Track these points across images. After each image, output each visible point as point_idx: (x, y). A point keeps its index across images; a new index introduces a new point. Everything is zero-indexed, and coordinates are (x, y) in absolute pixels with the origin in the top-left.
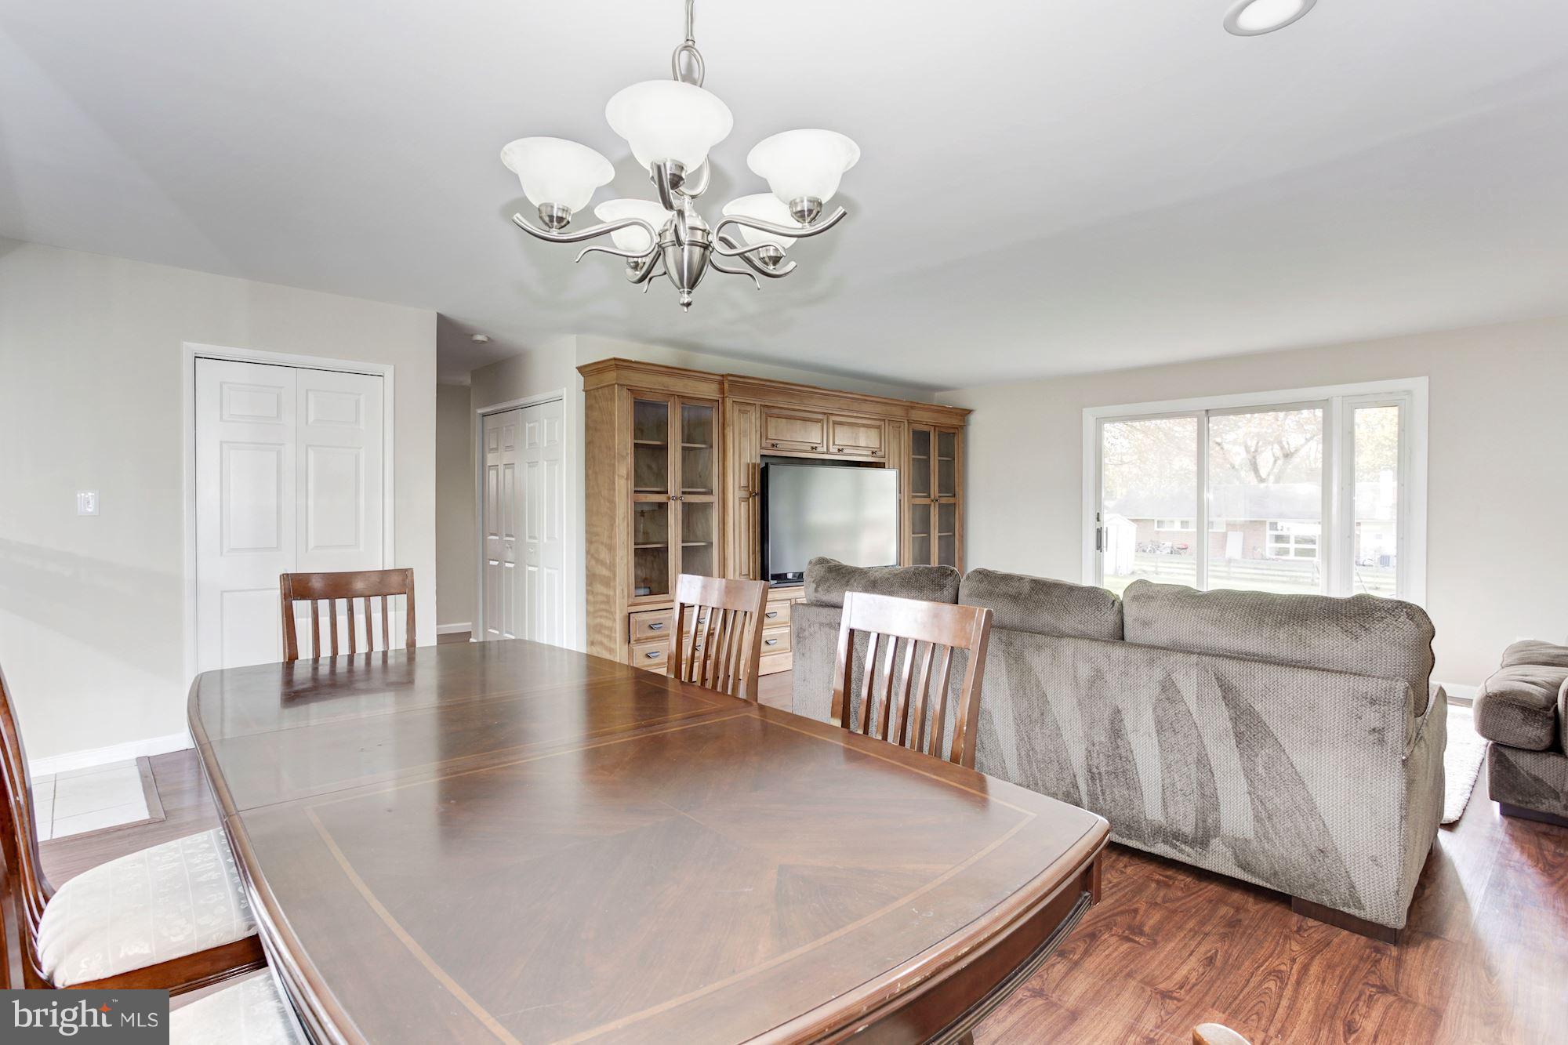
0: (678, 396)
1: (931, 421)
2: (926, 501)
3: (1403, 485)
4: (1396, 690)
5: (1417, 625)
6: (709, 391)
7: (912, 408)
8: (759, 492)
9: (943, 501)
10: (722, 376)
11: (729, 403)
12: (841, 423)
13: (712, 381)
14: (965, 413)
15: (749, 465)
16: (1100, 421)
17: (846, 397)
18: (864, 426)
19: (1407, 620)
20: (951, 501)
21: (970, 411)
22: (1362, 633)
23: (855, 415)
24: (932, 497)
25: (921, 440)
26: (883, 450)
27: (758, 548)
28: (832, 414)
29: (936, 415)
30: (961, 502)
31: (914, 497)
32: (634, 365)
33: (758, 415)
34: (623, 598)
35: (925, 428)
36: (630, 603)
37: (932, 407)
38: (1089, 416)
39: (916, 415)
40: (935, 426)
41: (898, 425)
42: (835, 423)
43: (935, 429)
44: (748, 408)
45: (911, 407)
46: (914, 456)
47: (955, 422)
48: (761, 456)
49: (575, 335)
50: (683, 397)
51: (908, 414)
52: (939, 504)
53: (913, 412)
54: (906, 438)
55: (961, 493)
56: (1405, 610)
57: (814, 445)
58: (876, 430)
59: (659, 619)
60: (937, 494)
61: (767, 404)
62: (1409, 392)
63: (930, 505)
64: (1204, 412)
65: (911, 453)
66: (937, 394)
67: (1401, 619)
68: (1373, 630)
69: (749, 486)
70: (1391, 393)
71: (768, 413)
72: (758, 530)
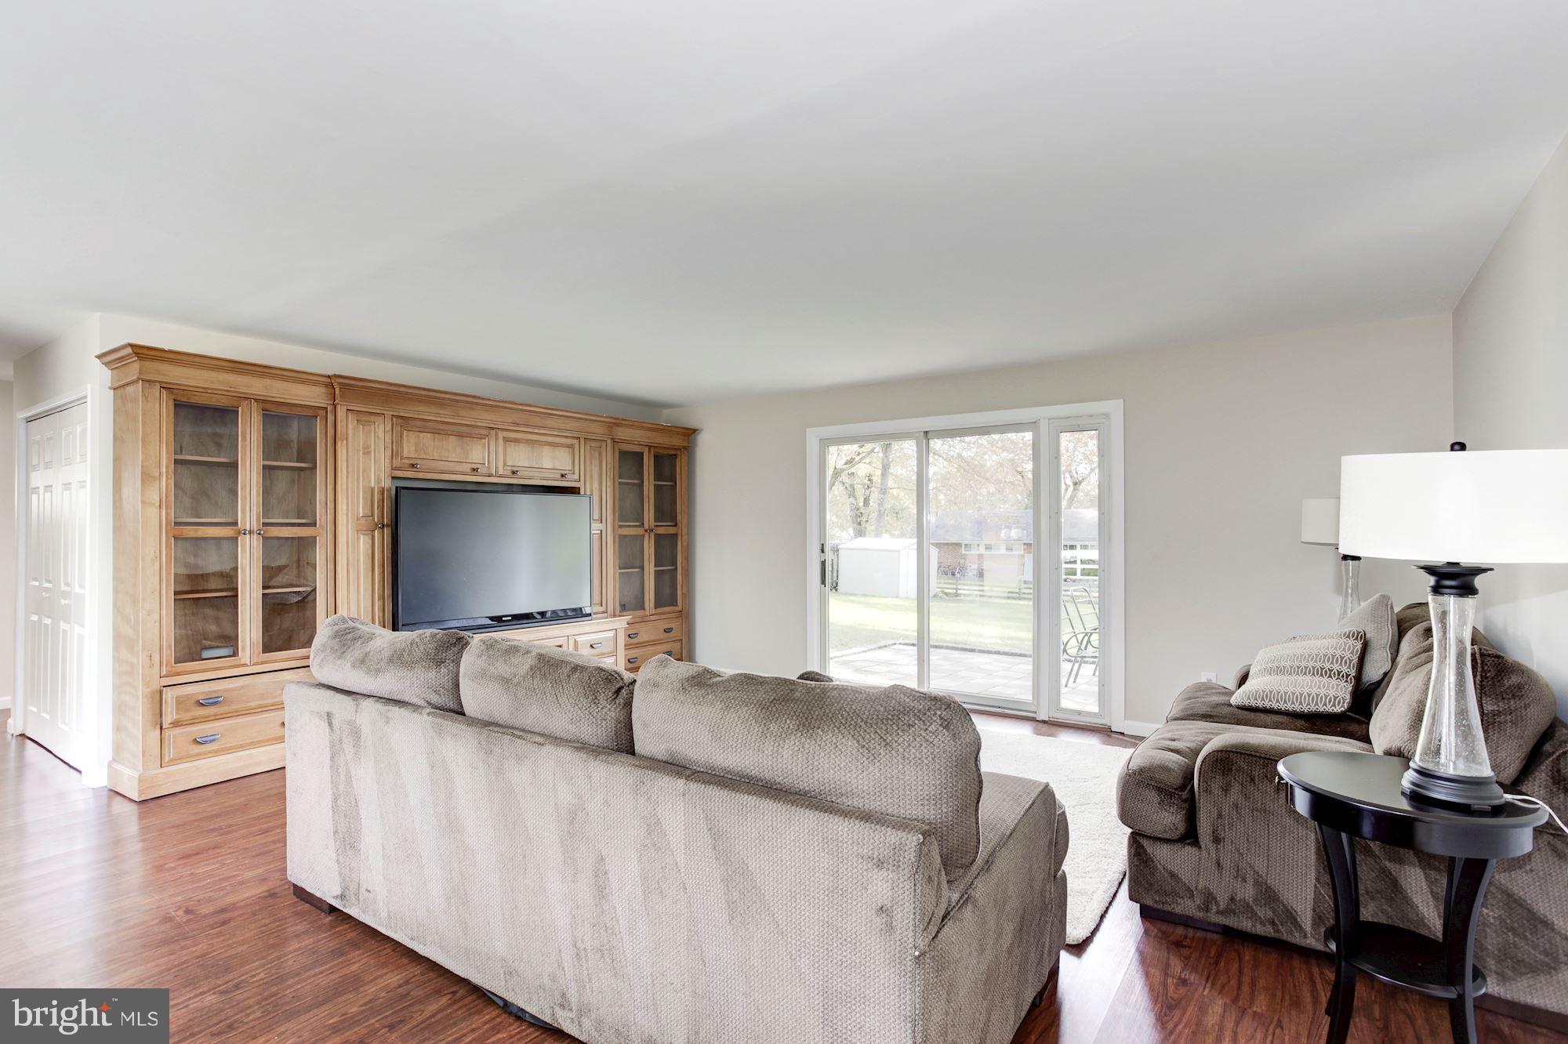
0: (256, 400)
1: (646, 441)
2: (640, 531)
3: (1103, 514)
4: (907, 848)
5: (954, 735)
6: (311, 396)
7: (617, 425)
8: (389, 523)
9: (661, 531)
10: (329, 377)
11: (341, 412)
12: (516, 441)
13: (315, 383)
14: (690, 434)
15: (373, 490)
16: (825, 443)
17: (521, 410)
18: (550, 444)
19: (941, 729)
20: (672, 530)
21: (694, 431)
22: (881, 751)
23: (536, 431)
24: (646, 526)
25: (629, 460)
26: (577, 471)
27: (388, 592)
28: (503, 430)
29: (649, 434)
30: (685, 531)
31: (620, 527)
32: (166, 355)
33: (389, 427)
34: (152, 666)
35: (637, 449)
36: (164, 673)
37: (644, 425)
38: (813, 436)
39: (622, 433)
40: (650, 447)
41: (598, 444)
42: (506, 440)
43: (649, 451)
44: (373, 418)
45: (617, 423)
46: (620, 480)
47: (676, 441)
48: (392, 477)
49: (98, 314)
50: (264, 401)
51: (611, 432)
52: (655, 535)
53: (620, 429)
54: (609, 459)
55: (685, 522)
56: (939, 713)
57: (475, 466)
58: (568, 449)
59: (215, 691)
60: (653, 523)
61: (402, 414)
62: (1107, 416)
63: (643, 536)
64: (922, 434)
65: (617, 477)
66: (666, 412)
67: (933, 728)
68: (895, 745)
69: (372, 515)
70: (1092, 416)
71: (404, 423)
72: (388, 570)
